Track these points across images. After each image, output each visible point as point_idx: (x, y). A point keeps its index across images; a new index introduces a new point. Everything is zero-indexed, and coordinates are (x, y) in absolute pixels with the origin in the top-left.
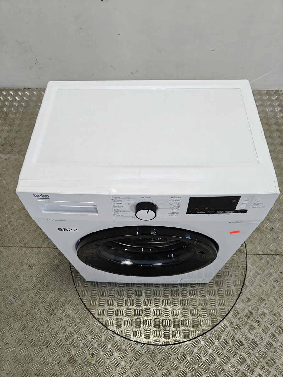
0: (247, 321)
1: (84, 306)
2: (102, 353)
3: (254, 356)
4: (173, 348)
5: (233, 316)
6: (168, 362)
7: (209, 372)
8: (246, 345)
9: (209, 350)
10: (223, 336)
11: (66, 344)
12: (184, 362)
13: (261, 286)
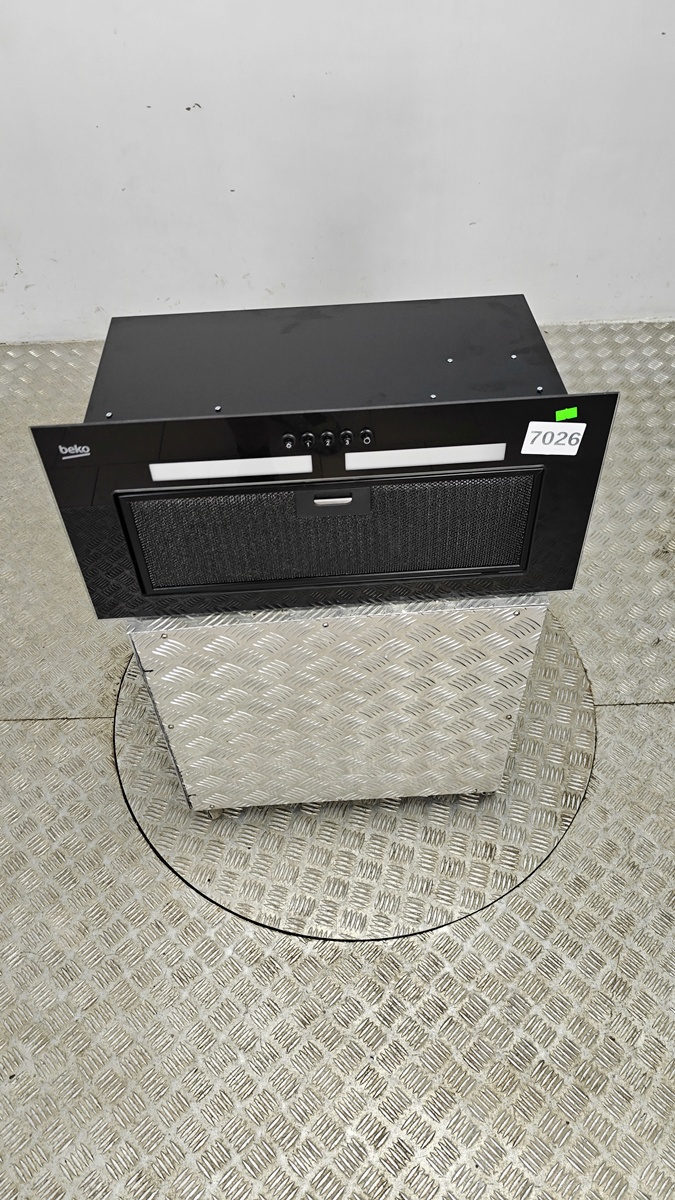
0: (604, 867)
1: (154, 855)
2: (207, 971)
3: (627, 950)
4: (405, 946)
5: (564, 856)
6: (393, 982)
7: (508, 997)
8: (605, 925)
9: (503, 944)
10: (541, 907)
11: (107, 953)
12: (438, 977)
13: (637, 779)
